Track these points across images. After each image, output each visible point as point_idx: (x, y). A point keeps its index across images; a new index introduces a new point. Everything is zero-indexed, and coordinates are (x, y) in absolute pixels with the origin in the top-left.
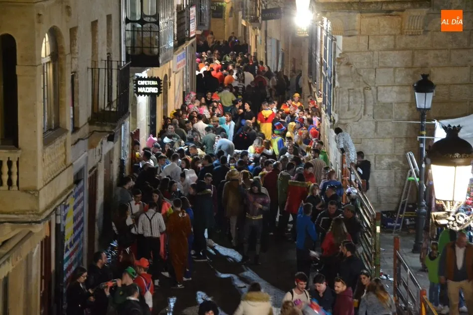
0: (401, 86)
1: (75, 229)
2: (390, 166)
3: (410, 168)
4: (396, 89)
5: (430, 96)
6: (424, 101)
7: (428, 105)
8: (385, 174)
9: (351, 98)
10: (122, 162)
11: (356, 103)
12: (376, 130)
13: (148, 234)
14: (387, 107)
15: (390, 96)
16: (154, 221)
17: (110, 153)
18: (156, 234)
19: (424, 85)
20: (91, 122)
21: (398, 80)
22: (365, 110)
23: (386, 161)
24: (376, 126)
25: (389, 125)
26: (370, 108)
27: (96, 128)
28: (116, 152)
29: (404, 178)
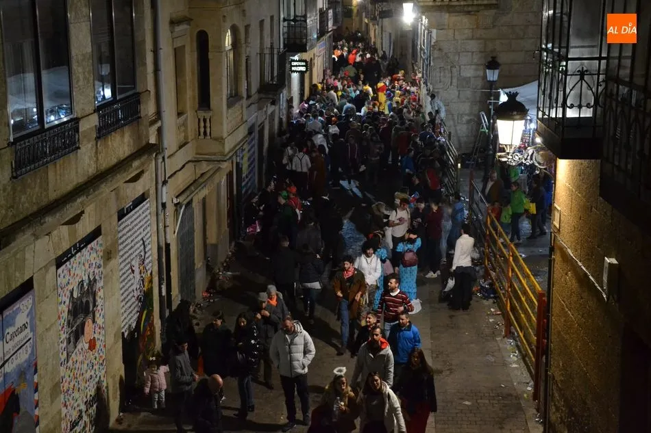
0: (477, 65)
2: (468, 122)
3: (482, 123)
4: (473, 67)
5: (497, 72)
6: (493, 75)
7: (496, 78)
8: (465, 127)
9: (442, 74)
11: (445, 77)
12: (459, 97)
13: (299, 170)
14: (467, 80)
15: (469, 72)
16: (304, 161)
18: (305, 170)
19: (493, 64)
21: (475, 61)
22: (451, 83)
23: (466, 118)
24: (459, 93)
25: (468, 93)
26: (455, 81)
28: (277, 112)
29: (478, 130)
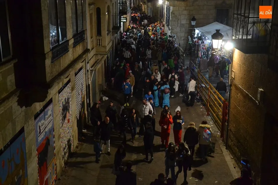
0: (187, 19)
1: (110, 56)
2: (184, 40)
3: (189, 40)
4: (185, 20)
5: (195, 22)
6: (193, 23)
7: (195, 24)
8: (183, 41)
9: (175, 23)
10: (118, 39)
11: (175, 24)
12: (180, 30)
13: (127, 57)
14: (183, 24)
15: (184, 22)
16: (128, 54)
17: (116, 37)
18: (129, 57)
19: (194, 19)
20: (113, 29)
21: (186, 18)
22: (178, 26)
23: (183, 38)
24: (180, 29)
25: (184, 29)
26: (179, 25)
27: (114, 31)
29: (187, 43)
